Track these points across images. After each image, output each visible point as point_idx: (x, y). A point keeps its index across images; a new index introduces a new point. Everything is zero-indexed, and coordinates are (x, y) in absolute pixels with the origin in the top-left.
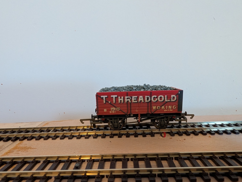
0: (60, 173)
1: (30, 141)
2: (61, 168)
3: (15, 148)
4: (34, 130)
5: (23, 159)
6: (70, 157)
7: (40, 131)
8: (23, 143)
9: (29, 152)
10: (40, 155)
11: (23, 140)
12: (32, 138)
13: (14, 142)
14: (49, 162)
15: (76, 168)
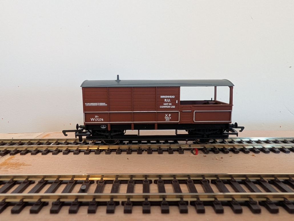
0: (61, 197)
1: (23, 156)
2: (62, 191)
3: (4, 164)
4: (30, 143)
5: (12, 178)
6: (74, 176)
7: (37, 144)
8: (14, 158)
9: (21, 169)
10: (35, 173)
11: (14, 155)
12: (27, 152)
13: (3, 156)
14: (47, 183)
15: (83, 191)
